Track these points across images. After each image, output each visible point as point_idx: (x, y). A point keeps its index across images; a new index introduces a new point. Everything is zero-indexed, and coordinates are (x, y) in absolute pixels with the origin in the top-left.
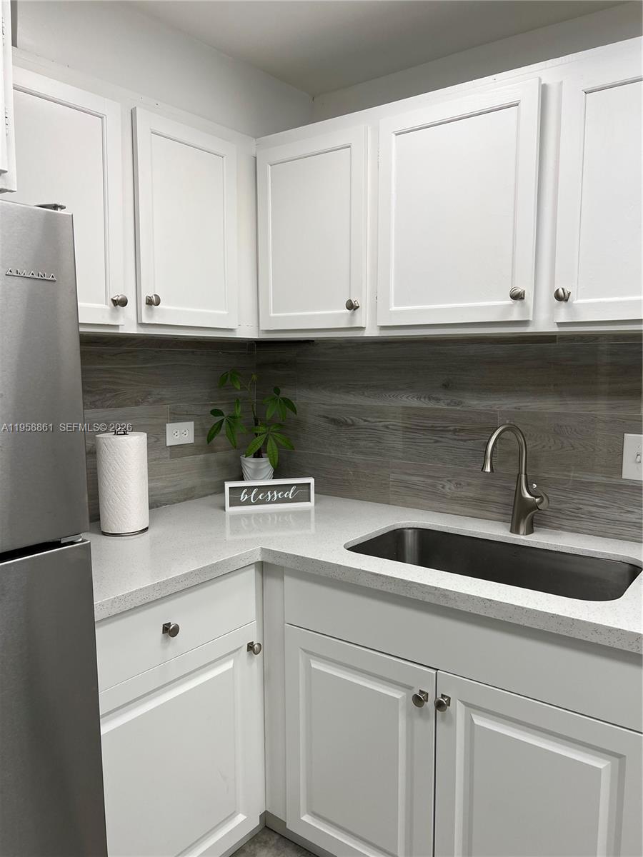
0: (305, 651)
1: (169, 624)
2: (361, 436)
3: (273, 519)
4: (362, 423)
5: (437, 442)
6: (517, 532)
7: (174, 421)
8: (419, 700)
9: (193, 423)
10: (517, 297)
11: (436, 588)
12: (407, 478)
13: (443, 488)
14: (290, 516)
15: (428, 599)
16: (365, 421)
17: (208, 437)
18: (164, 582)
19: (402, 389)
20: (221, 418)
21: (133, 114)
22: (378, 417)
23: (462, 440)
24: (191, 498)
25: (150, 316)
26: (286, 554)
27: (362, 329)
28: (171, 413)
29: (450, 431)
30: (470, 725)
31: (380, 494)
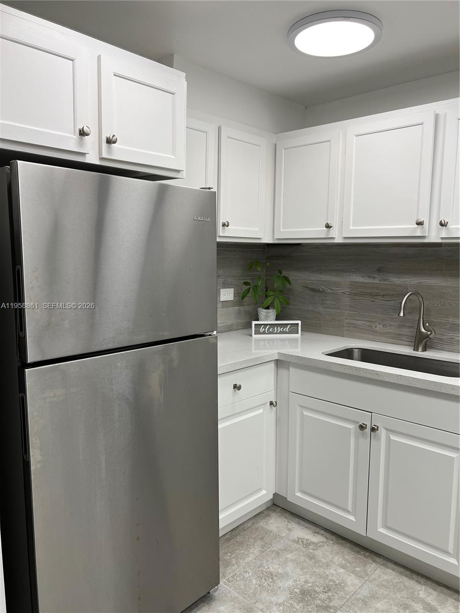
0: (300, 406)
1: (236, 385)
2: (327, 298)
3: (277, 342)
4: (329, 291)
5: (373, 301)
6: (417, 350)
7: (224, 288)
8: (362, 427)
9: (233, 289)
10: (420, 224)
11: (373, 370)
12: (355, 322)
13: (376, 327)
14: (287, 342)
15: (368, 376)
16: (331, 289)
17: (241, 297)
18: (235, 363)
19: (353, 272)
20: (250, 286)
21: (219, 129)
22: (338, 288)
23: (387, 301)
24: (231, 330)
25: (223, 232)
26: (292, 355)
27: (333, 238)
28: (223, 283)
29: (381, 295)
30: (389, 440)
31: (338, 331)
